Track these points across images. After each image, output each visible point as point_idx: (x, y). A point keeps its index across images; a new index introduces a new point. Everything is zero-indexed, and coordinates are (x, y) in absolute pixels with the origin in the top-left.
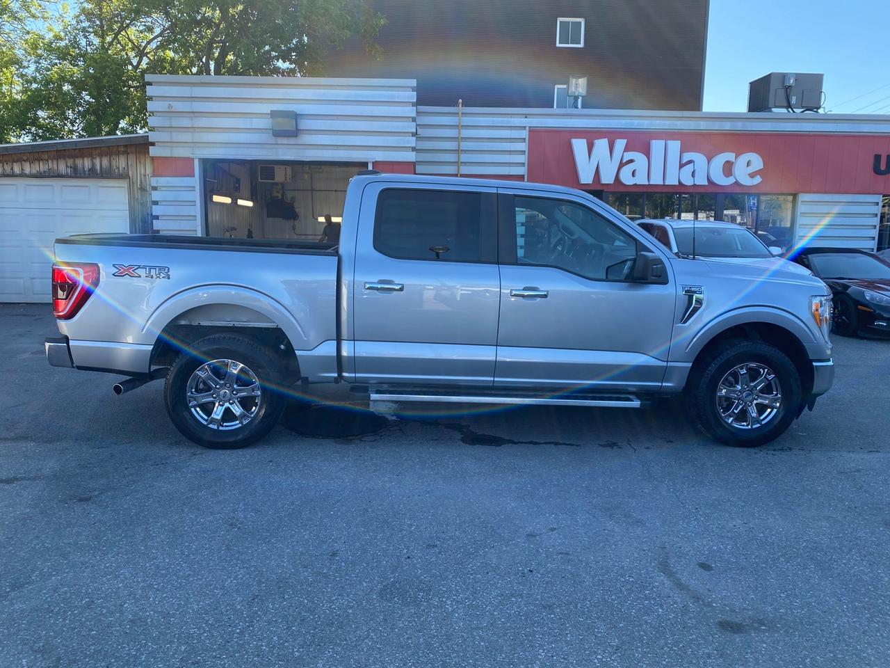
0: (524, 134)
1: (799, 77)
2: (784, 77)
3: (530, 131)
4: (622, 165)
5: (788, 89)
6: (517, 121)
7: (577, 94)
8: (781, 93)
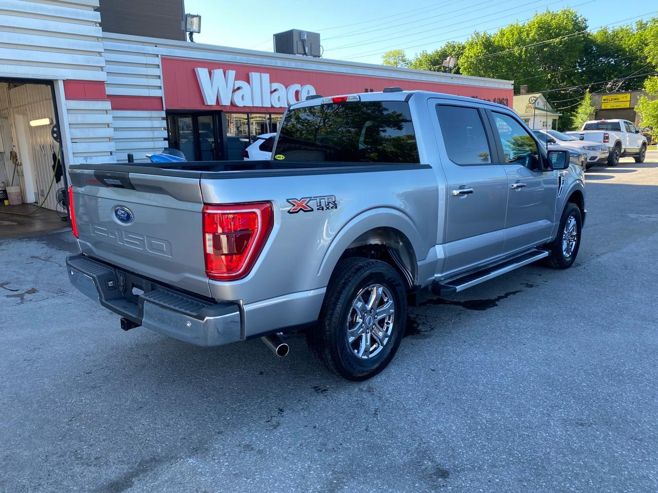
0: (158, 61)
1: (309, 34)
2: (300, 33)
3: (162, 59)
4: (234, 91)
5: (303, 41)
6: (151, 49)
7: (192, 31)
8: (300, 43)
